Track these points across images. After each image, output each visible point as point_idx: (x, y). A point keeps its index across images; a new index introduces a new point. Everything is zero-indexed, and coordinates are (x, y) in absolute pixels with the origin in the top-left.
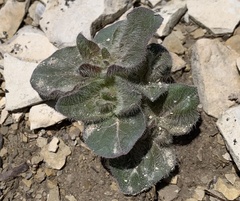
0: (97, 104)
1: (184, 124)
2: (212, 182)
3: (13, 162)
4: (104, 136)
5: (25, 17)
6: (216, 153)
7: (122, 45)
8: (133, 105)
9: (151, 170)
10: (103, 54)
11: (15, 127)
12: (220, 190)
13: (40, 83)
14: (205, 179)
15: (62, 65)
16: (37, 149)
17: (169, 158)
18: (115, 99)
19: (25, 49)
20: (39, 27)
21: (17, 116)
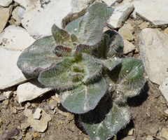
0: (70, 75)
1: (135, 88)
2: (158, 132)
3: (6, 129)
4: (76, 99)
5: (10, 19)
6: (160, 110)
7: (86, 31)
8: (96, 72)
9: (113, 123)
10: (72, 39)
11: (6, 102)
12: (164, 136)
13: (25, 65)
14: (153, 130)
15: (41, 51)
16: (25, 118)
17: (125, 114)
18: (83, 71)
19: (11, 42)
20: (21, 25)
21: (7, 94)
